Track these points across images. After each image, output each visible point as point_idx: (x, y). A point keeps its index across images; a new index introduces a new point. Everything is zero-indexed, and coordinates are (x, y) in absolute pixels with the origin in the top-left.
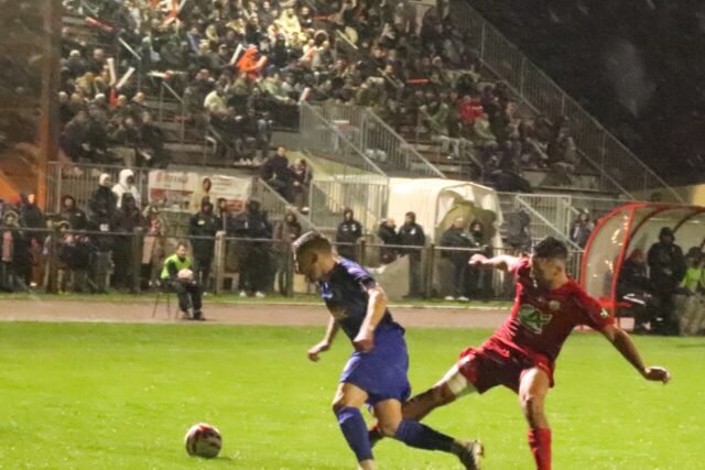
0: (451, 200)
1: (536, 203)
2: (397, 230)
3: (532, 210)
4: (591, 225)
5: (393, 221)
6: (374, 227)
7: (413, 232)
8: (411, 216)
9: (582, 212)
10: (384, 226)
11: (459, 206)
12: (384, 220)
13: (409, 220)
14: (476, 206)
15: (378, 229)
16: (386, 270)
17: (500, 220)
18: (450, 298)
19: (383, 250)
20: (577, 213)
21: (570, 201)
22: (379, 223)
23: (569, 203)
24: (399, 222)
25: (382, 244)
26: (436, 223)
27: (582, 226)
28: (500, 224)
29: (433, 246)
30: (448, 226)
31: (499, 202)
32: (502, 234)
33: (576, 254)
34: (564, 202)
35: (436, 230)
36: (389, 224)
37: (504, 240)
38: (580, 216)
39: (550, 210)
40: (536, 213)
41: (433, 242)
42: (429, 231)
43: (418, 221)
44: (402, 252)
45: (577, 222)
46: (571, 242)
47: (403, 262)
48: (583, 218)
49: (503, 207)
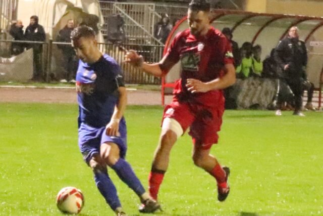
0: (65, 7)
1: (128, 9)
2: (24, 29)
3: (126, 14)
4: (170, 26)
5: (21, 23)
6: (7, 28)
7: (36, 31)
8: (35, 19)
9: (163, 16)
10: (14, 26)
11: (70, 11)
12: (14, 22)
13: (34, 22)
14: (83, 11)
15: (9, 28)
16: (16, 60)
17: (102, 22)
18: (64, 81)
19: (13, 44)
20: (160, 17)
21: (154, 7)
22: (10, 24)
23: (154, 9)
24: (26, 23)
25: (13, 40)
26: (53, 24)
27: (164, 27)
28: (101, 25)
29: (51, 41)
30: (62, 27)
31: (100, 9)
32: (103, 32)
33: (159, 47)
34: (150, 8)
35: (54, 29)
36: (18, 25)
37: (105, 37)
38: (162, 19)
39: (140, 15)
40: (129, 17)
41: (51, 39)
42: (48, 30)
43: (40, 23)
44: (28, 46)
45: (159, 23)
46: (156, 39)
47: (28, 53)
48: (165, 20)
49: (104, 12)
